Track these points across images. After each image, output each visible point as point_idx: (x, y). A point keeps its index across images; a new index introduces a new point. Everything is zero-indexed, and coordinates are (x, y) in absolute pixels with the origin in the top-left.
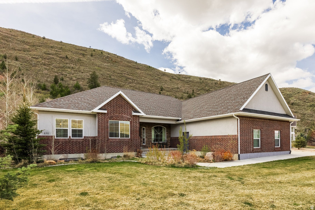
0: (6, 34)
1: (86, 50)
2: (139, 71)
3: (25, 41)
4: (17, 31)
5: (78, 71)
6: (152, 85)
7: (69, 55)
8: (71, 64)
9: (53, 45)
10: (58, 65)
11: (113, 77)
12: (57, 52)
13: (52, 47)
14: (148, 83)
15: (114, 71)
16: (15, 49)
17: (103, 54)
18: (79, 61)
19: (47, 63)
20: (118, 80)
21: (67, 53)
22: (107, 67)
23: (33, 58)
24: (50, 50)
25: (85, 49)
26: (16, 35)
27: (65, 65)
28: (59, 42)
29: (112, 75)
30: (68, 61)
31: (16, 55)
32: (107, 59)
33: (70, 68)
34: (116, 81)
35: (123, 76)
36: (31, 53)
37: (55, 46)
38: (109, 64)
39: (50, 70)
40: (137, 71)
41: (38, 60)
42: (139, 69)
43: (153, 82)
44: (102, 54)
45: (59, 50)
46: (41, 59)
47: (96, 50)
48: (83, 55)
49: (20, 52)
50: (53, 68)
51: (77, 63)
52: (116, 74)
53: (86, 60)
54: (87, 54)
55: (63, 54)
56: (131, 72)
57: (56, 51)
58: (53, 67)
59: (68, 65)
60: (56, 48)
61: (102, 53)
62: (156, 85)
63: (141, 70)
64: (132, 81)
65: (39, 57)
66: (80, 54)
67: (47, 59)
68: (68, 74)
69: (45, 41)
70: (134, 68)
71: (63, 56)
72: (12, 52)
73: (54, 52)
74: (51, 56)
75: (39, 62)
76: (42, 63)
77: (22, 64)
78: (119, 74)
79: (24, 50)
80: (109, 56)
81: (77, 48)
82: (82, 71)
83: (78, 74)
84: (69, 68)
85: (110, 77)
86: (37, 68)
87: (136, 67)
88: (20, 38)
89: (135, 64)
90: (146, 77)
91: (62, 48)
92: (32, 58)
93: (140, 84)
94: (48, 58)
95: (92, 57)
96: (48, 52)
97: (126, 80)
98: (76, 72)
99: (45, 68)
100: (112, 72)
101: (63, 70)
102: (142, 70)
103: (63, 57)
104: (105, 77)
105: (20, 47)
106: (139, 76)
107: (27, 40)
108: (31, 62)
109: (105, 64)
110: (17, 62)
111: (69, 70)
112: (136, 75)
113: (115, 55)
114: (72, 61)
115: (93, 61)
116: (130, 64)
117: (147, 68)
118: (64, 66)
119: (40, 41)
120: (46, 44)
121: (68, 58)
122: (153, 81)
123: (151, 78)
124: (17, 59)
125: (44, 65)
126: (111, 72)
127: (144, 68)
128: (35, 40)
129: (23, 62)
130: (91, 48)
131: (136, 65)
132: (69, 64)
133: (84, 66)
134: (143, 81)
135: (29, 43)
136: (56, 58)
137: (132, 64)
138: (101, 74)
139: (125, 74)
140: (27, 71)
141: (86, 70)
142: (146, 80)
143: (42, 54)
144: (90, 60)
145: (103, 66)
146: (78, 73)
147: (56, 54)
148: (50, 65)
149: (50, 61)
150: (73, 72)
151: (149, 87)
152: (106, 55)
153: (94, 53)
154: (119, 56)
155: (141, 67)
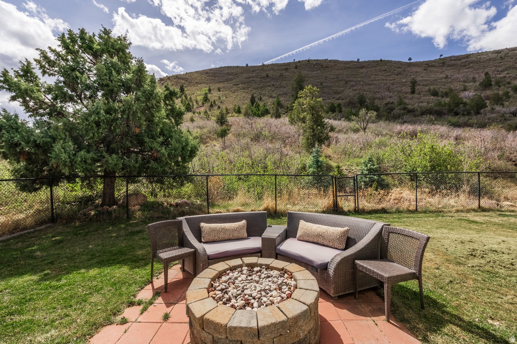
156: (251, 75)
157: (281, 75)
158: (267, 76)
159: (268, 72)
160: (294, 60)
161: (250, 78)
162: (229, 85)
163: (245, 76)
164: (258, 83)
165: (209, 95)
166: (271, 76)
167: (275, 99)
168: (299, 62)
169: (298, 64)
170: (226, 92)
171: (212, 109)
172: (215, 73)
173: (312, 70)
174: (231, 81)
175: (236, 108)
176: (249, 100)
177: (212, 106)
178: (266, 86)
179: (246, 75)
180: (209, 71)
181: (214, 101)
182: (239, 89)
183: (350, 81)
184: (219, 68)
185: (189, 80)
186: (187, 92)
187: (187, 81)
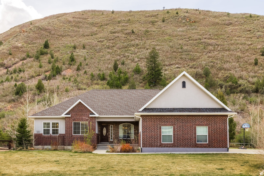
0: (79, 20)
1: (158, 15)
2: (231, 27)
3: (94, 22)
4: (89, 11)
5: (143, 48)
6: (247, 47)
7: (137, 27)
8: (136, 40)
9: (120, 19)
11: (185, 48)
12: (123, 28)
13: (119, 22)
14: (241, 47)
15: (190, 37)
16: (84, 35)
17: (179, 14)
18: (147, 33)
19: (111, 44)
20: (193, 50)
21: (134, 25)
22: (181, 33)
24: (117, 27)
25: (157, 13)
26: (87, 18)
27: (130, 42)
28: (128, 12)
29: (185, 45)
30: (133, 37)
31: (84, 42)
32: (184, 21)
33: (134, 46)
34: (188, 53)
35: (201, 42)
36: (97, 36)
37: (122, 20)
38: (184, 29)
39: (113, 53)
40: (226, 29)
41: (103, 43)
42: (231, 24)
43: (250, 43)
44: (177, 15)
45: (126, 24)
46: (106, 41)
47: (171, 10)
48: (153, 23)
49: (88, 37)
50: (116, 51)
51: (143, 37)
52: (192, 41)
53: (155, 30)
54: (158, 20)
55: (130, 29)
56: (216, 33)
57: (123, 26)
58: (116, 49)
59: (133, 42)
60: (123, 21)
61: (177, 13)
62: (255, 48)
63: (234, 26)
64: (213, 49)
65: (104, 39)
66: (149, 23)
67: (112, 40)
68: (130, 55)
69: (114, 15)
70: (222, 25)
71: (129, 31)
72: (81, 40)
73: (120, 28)
74: (116, 35)
75: (104, 45)
76: (107, 46)
77: (88, 52)
78: (196, 40)
79: (92, 33)
80: (186, 14)
81: (147, 15)
82: (148, 47)
83: (142, 53)
85: (182, 48)
86: (100, 53)
87: (227, 22)
88: (90, 20)
89: (225, 18)
90: (240, 37)
91: (129, 20)
92: (98, 42)
93: (226, 51)
94: (113, 38)
95: (164, 23)
96: (114, 31)
97: (205, 49)
98: (140, 50)
99: (108, 52)
100: (187, 40)
101: (126, 51)
102: (236, 25)
103: (129, 33)
104: (175, 50)
105: (88, 31)
106: (228, 37)
107: (96, 21)
108: (96, 48)
109: (178, 30)
110: (84, 51)
111: (132, 49)
112: (223, 37)
113: (197, 10)
114: (138, 36)
115: (163, 28)
116: (217, 20)
117: (245, 20)
118: (128, 45)
119: (108, 18)
120: (114, 20)
121: (134, 33)
122: (252, 41)
123: (249, 36)
124: (84, 47)
125: (108, 48)
126: (184, 40)
127: (241, 20)
128: (104, 17)
129: (89, 49)
130: (165, 9)
131: (228, 18)
132: (135, 40)
133: (151, 39)
134: (232, 44)
135: (97, 24)
136: (121, 35)
137: (220, 19)
138: (170, 46)
139: (205, 39)
140: (91, 59)
141: (152, 44)
142: (239, 42)
143: (107, 35)
144: (160, 28)
145: (175, 33)
146: (142, 51)
147: (122, 31)
148: (113, 47)
149: (115, 41)
150: (136, 50)
151: (239, 54)
152: (182, 14)
153: (167, 15)
154: (203, 11)
155: (236, 20)
158: (133, 32)
160: (164, 8)
161: (114, 33)
162: (93, 41)
163: (110, 28)
164: (122, 41)
165: (74, 54)
166: (137, 32)
168: (168, 12)
170: (91, 51)
171: (79, 74)
172: (79, 22)
173: (180, 25)
175: (101, 74)
177: (78, 69)
178: (130, 46)
180: (71, 19)
181: (81, 64)
183: (210, 45)
185: (53, 32)
186: (52, 47)
187: (50, 33)
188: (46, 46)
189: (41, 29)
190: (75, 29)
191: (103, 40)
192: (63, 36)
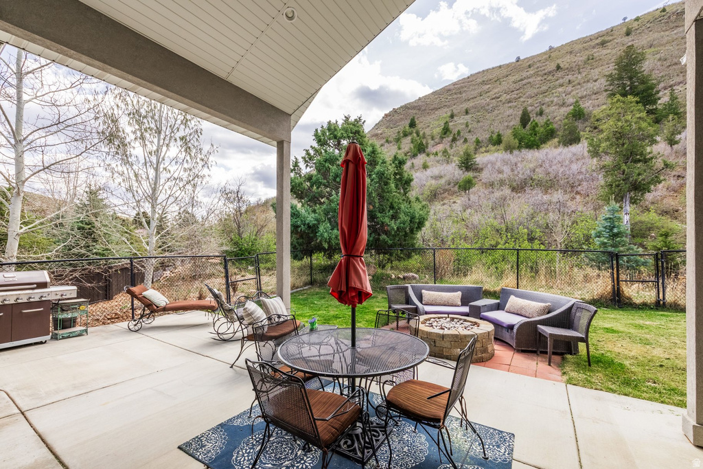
0: (462, 85)
3: (485, 80)
4: (478, 73)
5: (584, 82)
7: (564, 62)
8: (567, 77)
9: (531, 63)
10: (535, 91)
12: (537, 70)
13: (530, 66)
16: (469, 99)
17: (669, 9)
18: (589, 61)
19: (515, 96)
23: (493, 99)
25: (610, 31)
26: (475, 79)
27: (553, 83)
28: (546, 51)
30: (560, 74)
31: (468, 106)
36: (491, 93)
37: (536, 61)
41: (499, 99)
44: (663, 13)
45: (544, 64)
46: (505, 95)
47: (645, 14)
48: (602, 44)
49: (474, 100)
50: (524, 101)
51: (583, 68)
53: (609, 51)
54: (615, 37)
55: (552, 66)
57: (538, 68)
59: (559, 81)
60: (538, 63)
61: (664, 11)
66: (594, 48)
67: (517, 90)
68: (555, 98)
69: (519, 64)
71: (550, 70)
72: (463, 105)
73: (533, 72)
74: (524, 82)
75: (501, 101)
76: (507, 100)
77: (473, 117)
79: (481, 94)
82: (596, 78)
83: (582, 89)
84: (561, 85)
86: (495, 112)
88: (479, 80)
91: (550, 57)
92: (490, 100)
94: (518, 87)
95: (630, 36)
96: (521, 78)
98: (578, 87)
99: (509, 107)
101: (546, 96)
103: (550, 72)
105: (475, 93)
107: (489, 78)
108: (487, 108)
110: (466, 117)
111: (559, 90)
114: (570, 70)
118: (550, 88)
119: (509, 69)
120: (519, 67)
121: (561, 69)
124: (467, 112)
125: (509, 102)
129: (475, 112)
132: (563, 78)
135: (491, 80)
136: (535, 79)
140: (478, 123)
143: (508, 87)
144: (622, 46)
145: (666, 39)
146: (582, 87)
147: (536, 74)
148: (519, 97)
149: (522, 90)
150: (569, 89)
152: (677, 8)
156: (525, 74)
157: (591, 58)
158: (558, 67)
159: (559, 61)
160: (625, 19)
161: (522, 80)
162: (483, 101)
163: (514, 78)
164: (537, 86)
165: (451, 124)
166: (567, 66)
167: (572, 107)
168: (637, 19)
169: (635, 25)
170: (479, 114)
171: (454, 145)
172: (462, 87)
173: (673, 25)
174: (488, 94)
175: (495, 136)
176: (518, 119)
177: (454, 140)
178: (555, 87)
179: (517, 77)
180: (452, 87)
181: (459, 132)
182: (500, 103)
184: (468, 78)
185: (423, 108)
186: (419, 126)
187: (419, 110)
188: (412, 125)
189: (409, 108)
190: (455, 96)
191: (501, 95)
192: (436, 109)
